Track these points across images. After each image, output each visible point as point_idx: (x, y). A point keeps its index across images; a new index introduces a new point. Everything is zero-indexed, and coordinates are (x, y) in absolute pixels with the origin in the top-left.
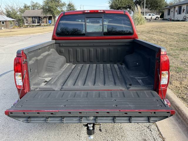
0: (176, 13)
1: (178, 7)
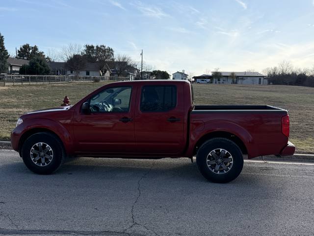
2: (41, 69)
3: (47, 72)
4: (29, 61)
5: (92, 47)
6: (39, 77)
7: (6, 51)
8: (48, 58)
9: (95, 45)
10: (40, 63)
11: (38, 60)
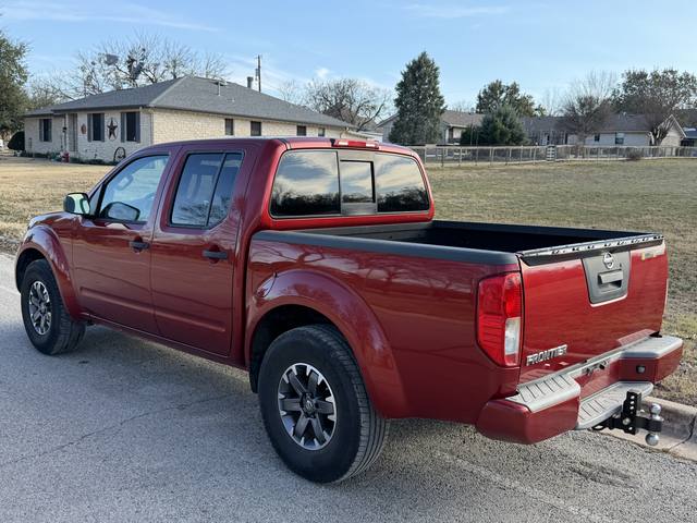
0: (82, 138)
1: (89, 115)
2: (503, 134)
3: (517, 140)
4: (481, 117)
5: (643, 75)
6: (498, 150)
7: (441, 97)
8: (539, 109)
9: (649, 71)
10: (504, 120)
11: (499, 115)
